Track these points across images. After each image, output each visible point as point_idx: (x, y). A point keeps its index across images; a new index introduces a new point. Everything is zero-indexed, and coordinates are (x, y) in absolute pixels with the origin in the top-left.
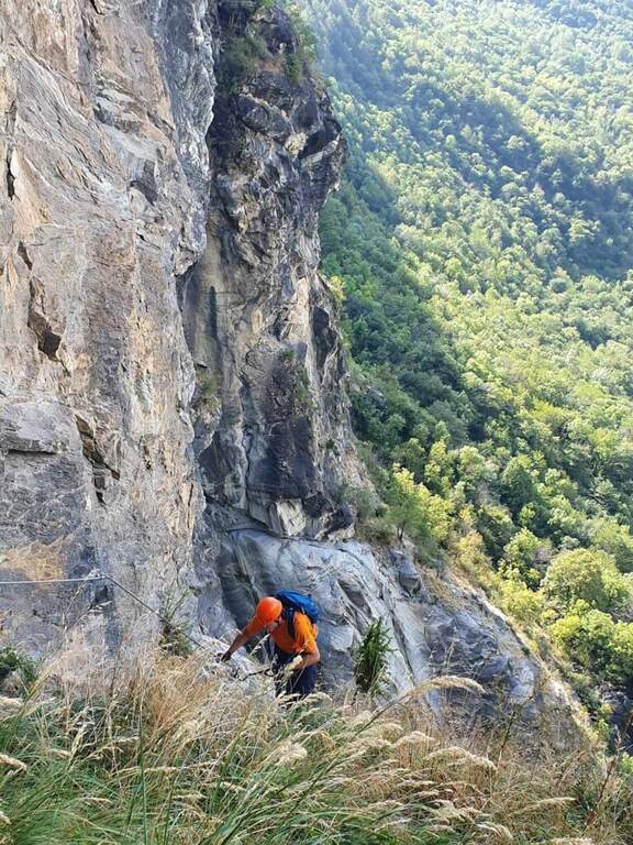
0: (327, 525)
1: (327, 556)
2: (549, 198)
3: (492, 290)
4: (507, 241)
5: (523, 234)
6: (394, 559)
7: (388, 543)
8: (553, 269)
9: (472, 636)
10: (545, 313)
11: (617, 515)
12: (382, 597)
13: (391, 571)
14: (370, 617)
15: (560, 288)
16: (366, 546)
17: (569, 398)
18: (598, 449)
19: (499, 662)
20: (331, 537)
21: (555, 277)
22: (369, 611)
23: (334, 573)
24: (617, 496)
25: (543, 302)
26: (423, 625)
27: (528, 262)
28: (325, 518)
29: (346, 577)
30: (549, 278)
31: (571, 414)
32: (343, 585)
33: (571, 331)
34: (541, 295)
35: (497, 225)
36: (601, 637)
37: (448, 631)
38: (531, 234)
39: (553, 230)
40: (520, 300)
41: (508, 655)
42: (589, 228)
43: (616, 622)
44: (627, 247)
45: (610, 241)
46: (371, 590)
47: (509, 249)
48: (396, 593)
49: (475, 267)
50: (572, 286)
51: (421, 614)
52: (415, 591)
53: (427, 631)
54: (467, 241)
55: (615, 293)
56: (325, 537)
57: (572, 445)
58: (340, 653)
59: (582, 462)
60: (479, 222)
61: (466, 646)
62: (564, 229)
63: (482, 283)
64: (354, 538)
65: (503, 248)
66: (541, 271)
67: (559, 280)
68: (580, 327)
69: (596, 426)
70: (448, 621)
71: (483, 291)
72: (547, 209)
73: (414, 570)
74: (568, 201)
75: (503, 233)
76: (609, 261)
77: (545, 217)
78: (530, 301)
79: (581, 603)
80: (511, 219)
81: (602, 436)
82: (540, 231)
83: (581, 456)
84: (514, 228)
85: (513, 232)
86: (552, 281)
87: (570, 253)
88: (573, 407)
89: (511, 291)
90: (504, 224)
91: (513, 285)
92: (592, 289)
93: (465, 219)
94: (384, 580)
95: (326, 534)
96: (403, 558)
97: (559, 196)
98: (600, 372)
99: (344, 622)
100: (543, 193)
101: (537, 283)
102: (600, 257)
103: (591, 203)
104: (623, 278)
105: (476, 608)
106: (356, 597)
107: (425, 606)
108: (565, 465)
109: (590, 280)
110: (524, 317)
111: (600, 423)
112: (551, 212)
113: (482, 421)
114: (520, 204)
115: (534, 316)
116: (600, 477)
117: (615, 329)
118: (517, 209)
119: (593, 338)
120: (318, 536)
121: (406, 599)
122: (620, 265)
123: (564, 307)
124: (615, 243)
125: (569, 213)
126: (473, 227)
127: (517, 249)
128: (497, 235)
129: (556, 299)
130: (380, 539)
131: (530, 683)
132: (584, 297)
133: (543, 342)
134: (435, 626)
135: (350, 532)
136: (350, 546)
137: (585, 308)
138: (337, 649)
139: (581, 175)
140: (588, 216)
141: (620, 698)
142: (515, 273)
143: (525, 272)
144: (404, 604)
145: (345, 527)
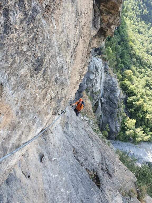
0: (97, 54)
1: (94, 60)
2: (143, 3)
3: (128, 17)
4: (133, 9)
5: (136, 9)
6: (105, 64)
7: (105, 61)
8: (138, 18)
9: (113, 82)
10: (134, 25)
11: (135, 65)
12: (101, 71)
13: (104, 66)
14: (98, 74)
15: (138, 22)
16: (102, 60)
17: (135, 42)
18: (136, 53)
19: (116, 88)
20: (97, 56)
21: (138, 19)
22: (98, 73)
23: (95, 63)
24: (136, 62)
25: (135, 23)
26: (105, 78)
27: (135, 15)
28: (97, 52)
29: (97, 65)
30: (137, 19)
31: (134, 45)
32: (96, 67)
33: (137, 30)
34: (135, 22)
35: (133, 5)
36: (128, 86)
37: (109, 80)
38: (138, 9)
39: (141, 10)
40: (132, 21)
41: (117, 87)
42: (147, 12)
43: (131, 84)
44: (151, 18)
45: (149, 16)
46: (100, 69)
47: (133, 11)
48: (103, 70)
49: (127, 12)
50: (140, 22)
51: (106, 76)
52: (107, 71)
53: (106, 79)
54: (127, 6)
55: (146, 26)
56: (95, 56)
57: (133, 51)
58: (91, 79)
59: (133, 54)
60: (130, 4)
61: (111, 83)
62: (143, 11)
63: (127, 15)
64: (100, 58)
65: (132, 10)
66: (136, 17)
67: (138, 20)
68: (139, 30)
69: (137, 49)
70: (110, 78)
71: (127, 17)
72: (142, 6)
73: (108, 67)
74: (146, 6)
75: (133, 7)
76: (147, 20)
77: (141, 7)
78: (133, 22)
79: (127, 79)
80: (135, 5)
81: (138, 51)
82: (139, 9)
83: (133, 53)
84: (135, 7)
85: (135, 8)
86: (137, 20)
87: (142, 16)
88: (135, 44)
89: (131, 19)
90: (134, 6)
91: (131, 18)
92: (143, 24)
93: (128, 2)
94: (102, 68)
95: (96, 55)
96: (107, 64)
97: (145, 4)
98: (139, 39)
99: (93, 74)
100: (142, 2)
101: (135, 19)
102: (146, 18)
103: (149, 8)
104: (148, 24)
105: (115, 77)
106: (97, 70)
107: (107, 74)
108: (130, 54)
109: (143, 22)
110: (131, 25)
111: (138, 49)
112: (142, 7)
113: (121, 41)
114: (138, 3)
115: (133, 25)
116: (135, 58)
117: (144, 33)
118: (137, 4)
119: (140, 33)
120: (94, 55)
121: (104, 72)
122: (149, 21)
123: (137, 25)
124: (150, 17)
125: (145, 8)
126: (129, 4)
127: (134, 11)
128: (132, 7)
129: (137, 23)
130: (104, 60)
131: (119, 93)
132: (141, 25)
133: (133, 30)
134: (107, 78)
135: (100, 56)
136: (99, 59)
137: (140, 27)
138: (90, 78)
139: (150, 2)
140: (147, 10)
141: (126, 96)
142: (133, 16)
143: (134, 16)
144: (104, 73)
145: (100, 55)
